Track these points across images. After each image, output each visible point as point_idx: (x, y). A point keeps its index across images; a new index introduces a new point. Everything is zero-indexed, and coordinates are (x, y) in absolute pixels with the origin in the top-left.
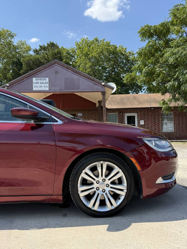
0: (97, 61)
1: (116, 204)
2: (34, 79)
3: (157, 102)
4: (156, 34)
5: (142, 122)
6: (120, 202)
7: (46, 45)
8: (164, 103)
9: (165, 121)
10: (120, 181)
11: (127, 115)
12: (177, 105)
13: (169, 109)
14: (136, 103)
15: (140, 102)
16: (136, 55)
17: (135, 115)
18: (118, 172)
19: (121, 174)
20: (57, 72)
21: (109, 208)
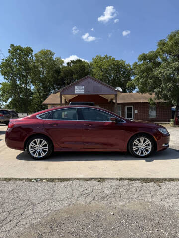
0: (107, 71)
1: (147, 153)
2: (76, 87)
3: (146, 98)
4: (149, 59)
5: (136, 111)
6: (148, 152)
7: (75, 61)
8: (151, 100)
9: (150, 110)
10: (149, 145)
11: (126, 107)
12: (159, 101)
13: (154, 103)
14: (133, 99)
15: (135, 99)
16: (132, 67)
17: (132, 107)
18: (148, 142)
19: (149, 142)
20: (89, 83)
21: (144, 154)
